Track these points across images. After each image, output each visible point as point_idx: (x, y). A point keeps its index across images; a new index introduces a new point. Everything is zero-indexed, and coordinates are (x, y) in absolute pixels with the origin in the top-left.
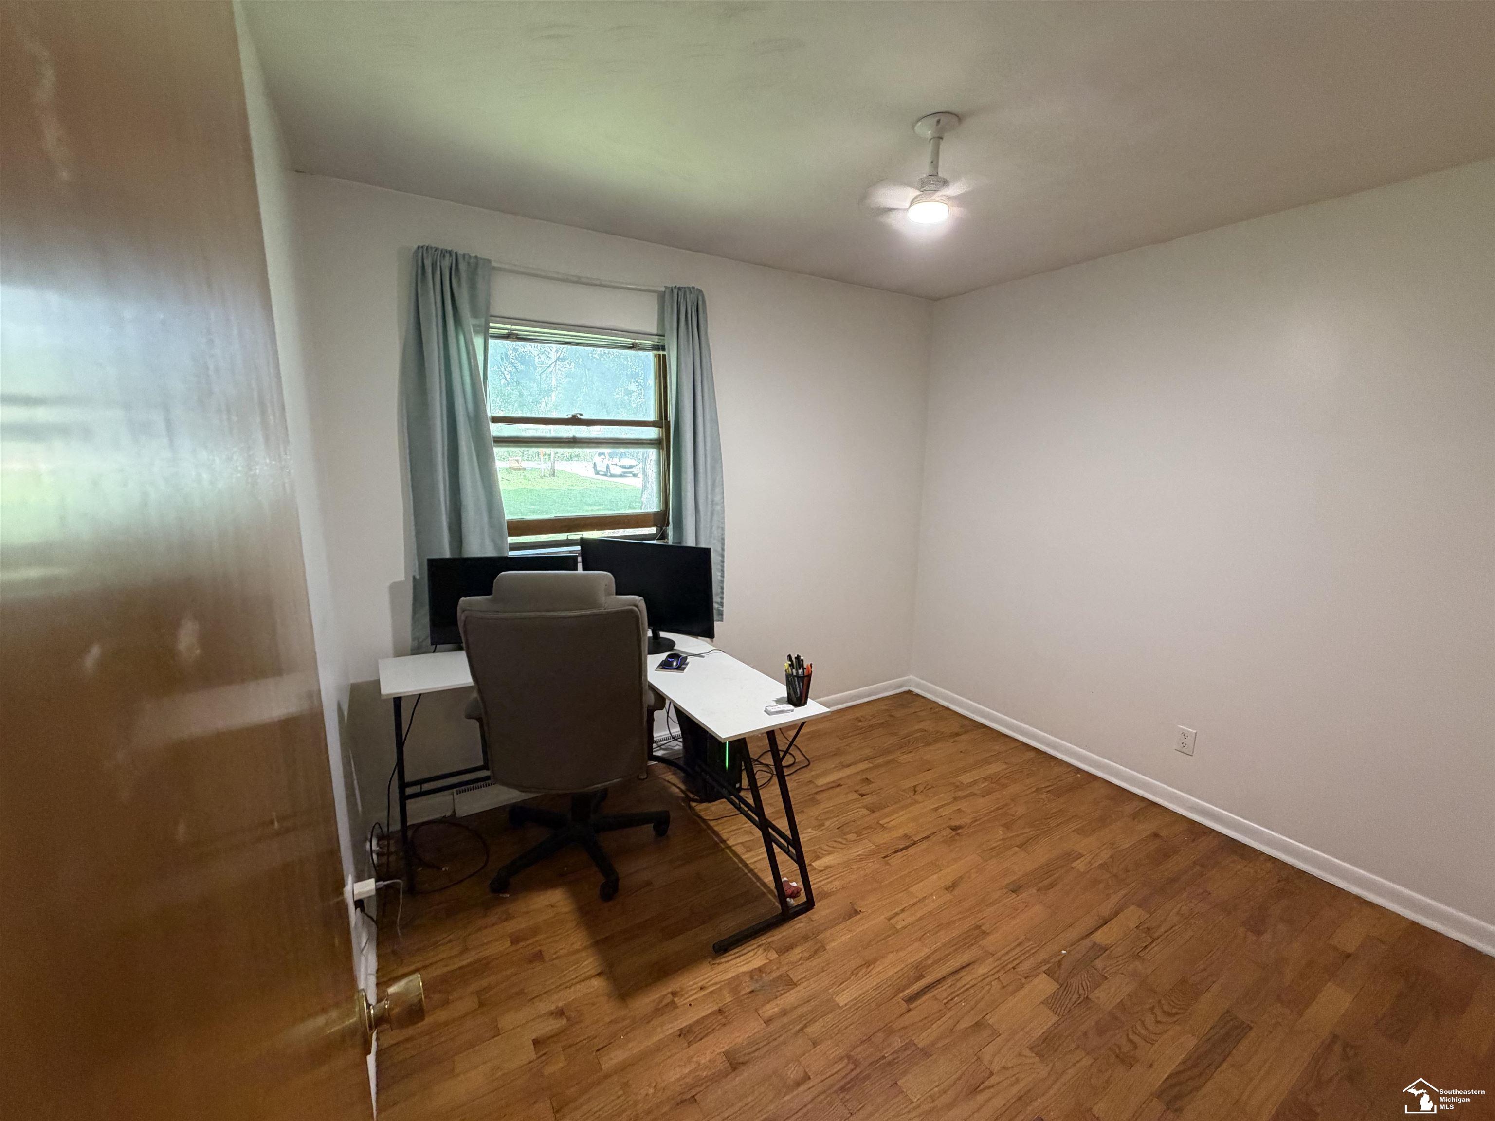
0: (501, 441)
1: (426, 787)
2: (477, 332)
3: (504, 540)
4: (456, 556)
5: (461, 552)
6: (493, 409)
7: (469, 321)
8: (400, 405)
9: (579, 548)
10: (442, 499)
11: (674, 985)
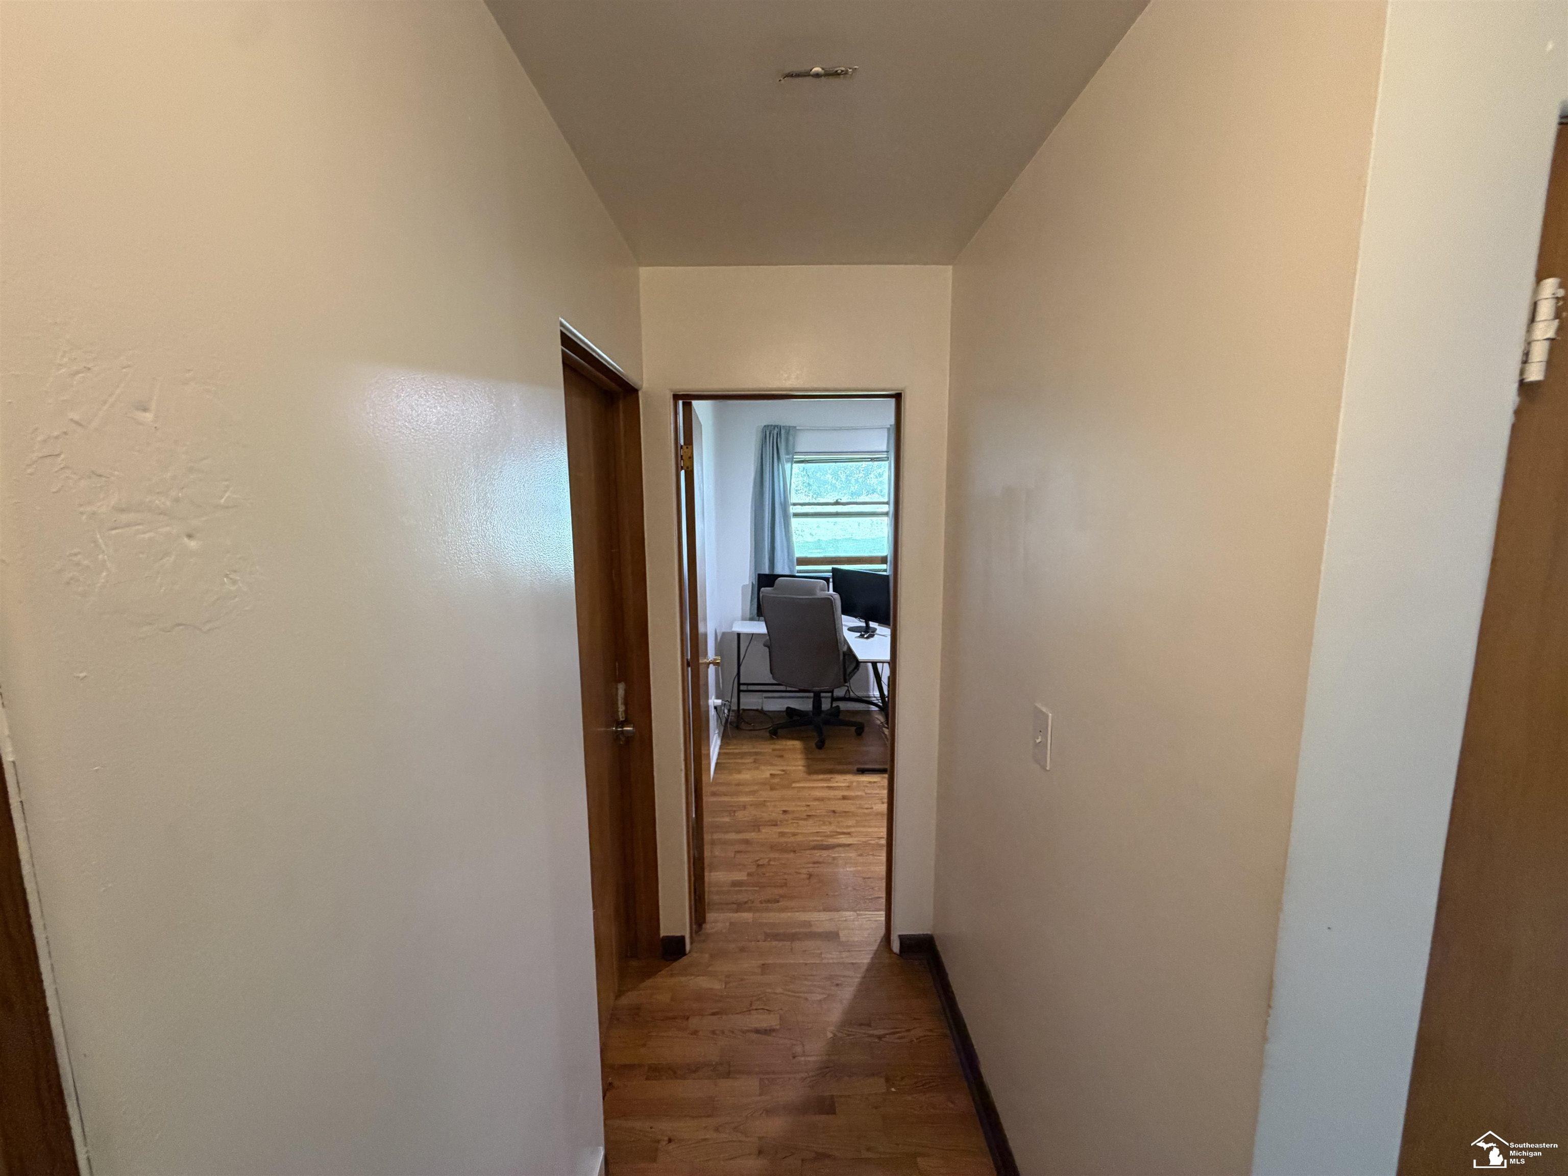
0: (796, 515)
1: (751, 688)
2: (787, 462)
3: (794, 567)
4: (771, 573)
5: (773, 572)
6: (794, 498)
7: (783, 456)
8: (752, 498)
9: (831, 574)
10: (766, 546)
11: (832, 776)
